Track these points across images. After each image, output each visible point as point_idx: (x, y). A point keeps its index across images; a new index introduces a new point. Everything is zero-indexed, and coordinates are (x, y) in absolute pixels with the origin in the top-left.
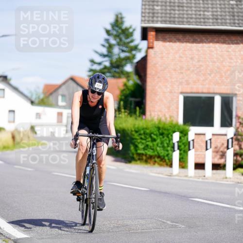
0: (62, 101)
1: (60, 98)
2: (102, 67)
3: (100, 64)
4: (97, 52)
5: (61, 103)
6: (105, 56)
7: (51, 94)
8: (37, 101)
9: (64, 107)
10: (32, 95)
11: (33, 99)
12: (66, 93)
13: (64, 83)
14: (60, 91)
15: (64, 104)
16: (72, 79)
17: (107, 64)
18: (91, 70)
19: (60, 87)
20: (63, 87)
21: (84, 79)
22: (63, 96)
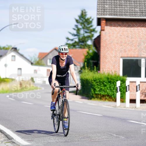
1: (48, 61)
2: (73, 42)
3: (72, 40)
4: (70, 33)
5: (49, 64)
6: (75, 35)
7: (43, 58)
8: (34, 63)
10: (32, 60)
11: (32, 61)
13: (51, 52)
14: (49, 57)
16: (56, 49)
17: (77, 40)
18: (67, 44)
19: (48, 54)
20: (50, 54)
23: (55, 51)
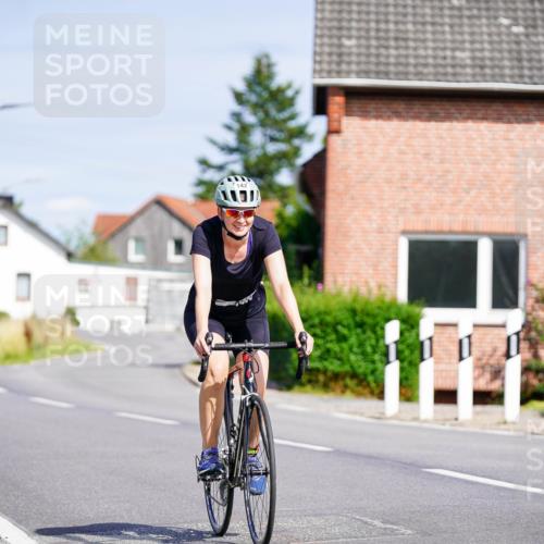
0: (137, 252)
1: (132, 245)
2: (224, 175)
3: (221, 168)
4: (213, 142)
5: (134, 256)
6: (231, 150)
7: (113, 236)
8: (80, 253)
9: (141, 266)
10: (69, 241)
11: (72, 247)
12: (145, 234)
13: (141, 212)
14: (133, 230)
15: (140, 258)
16: (159, 202)
18: (200, 183)
19: (131, 220)
20: (139, 222)
21: (186, 202)
22: (138, 240)
23: (155, 208)
